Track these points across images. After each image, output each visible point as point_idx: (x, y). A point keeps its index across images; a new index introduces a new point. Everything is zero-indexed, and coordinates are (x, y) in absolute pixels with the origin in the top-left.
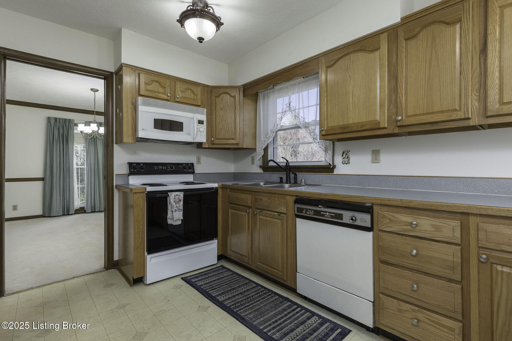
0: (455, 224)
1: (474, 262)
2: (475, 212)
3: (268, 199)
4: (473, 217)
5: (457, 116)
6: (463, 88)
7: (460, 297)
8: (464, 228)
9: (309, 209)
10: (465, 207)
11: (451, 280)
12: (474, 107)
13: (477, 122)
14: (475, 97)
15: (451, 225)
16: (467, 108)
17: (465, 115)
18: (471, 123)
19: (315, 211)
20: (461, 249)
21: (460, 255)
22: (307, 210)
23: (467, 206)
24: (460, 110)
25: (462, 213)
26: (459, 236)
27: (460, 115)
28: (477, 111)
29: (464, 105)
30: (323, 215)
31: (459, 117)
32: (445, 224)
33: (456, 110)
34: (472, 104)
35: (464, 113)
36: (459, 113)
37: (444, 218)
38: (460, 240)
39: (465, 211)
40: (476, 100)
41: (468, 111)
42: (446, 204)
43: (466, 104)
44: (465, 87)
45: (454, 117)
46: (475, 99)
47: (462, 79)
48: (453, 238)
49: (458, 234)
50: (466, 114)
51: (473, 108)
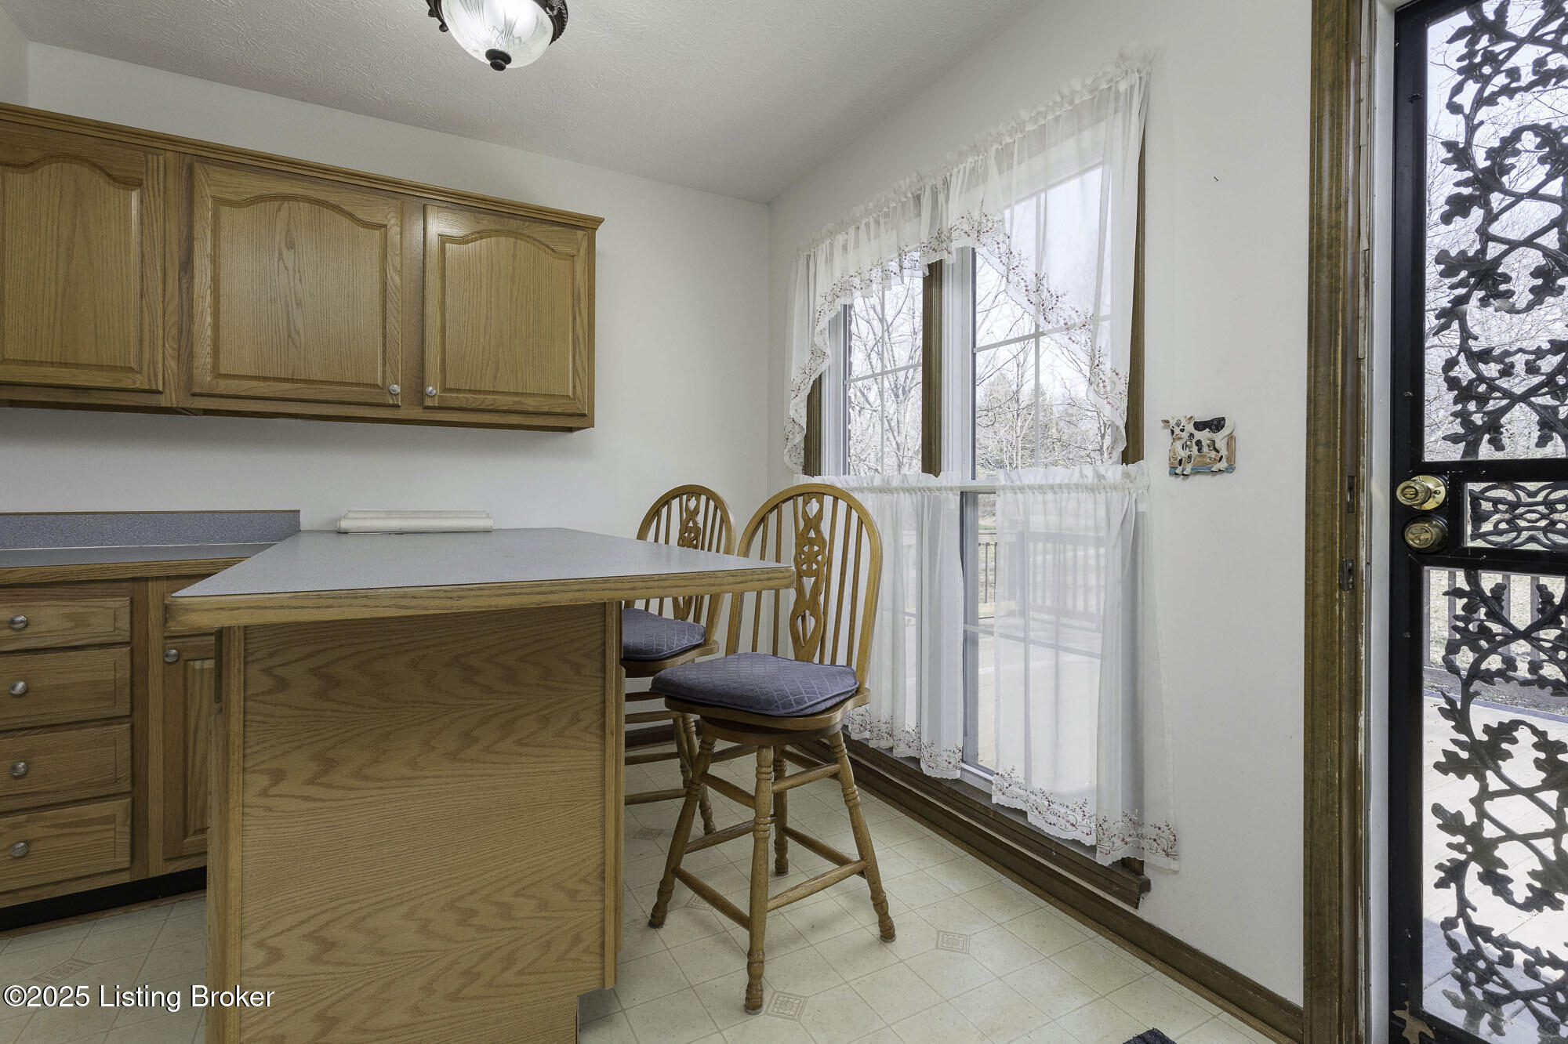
0: (120, 603)
1: (155, 668)
2: (156, 574)
4: (154, 583)
5: (134, 382)
6: (146, 329)
7: (128, 746)
8: (136, 609)
10: (138, 567)
11: (107, 721)
12: (170, 373)
13: (174, 401)
14: (170, 351)
15: (109, 608)
16: (154, 370)
17: (150, 384)
18: (164, 401)
20: (132, 651)
21: (128, 665)
23: (142, 564)
24: (140, 372)
25: (134, 579)
26: (127, 626)
27: (140, 381)
28: (174, 381)
29: (149, 362)
31: (137, 385)
32: (98, 607)
33: (131, 370)
34: (164, 364)
35: (149, 380)
36: (138, 376)
37: (95, 596)
38: (128, 634)
39: (139, 575)
40: (172, 357)
41: (156, 375)
42: (100, 566)
43: (153, 362)
44: (150, 325)
45: (127, 383)
46: (170, 355)
47: (145, 309)
48: (113, 633)
49: (124, 623)
50: (153, 382)
51: (166, 372)
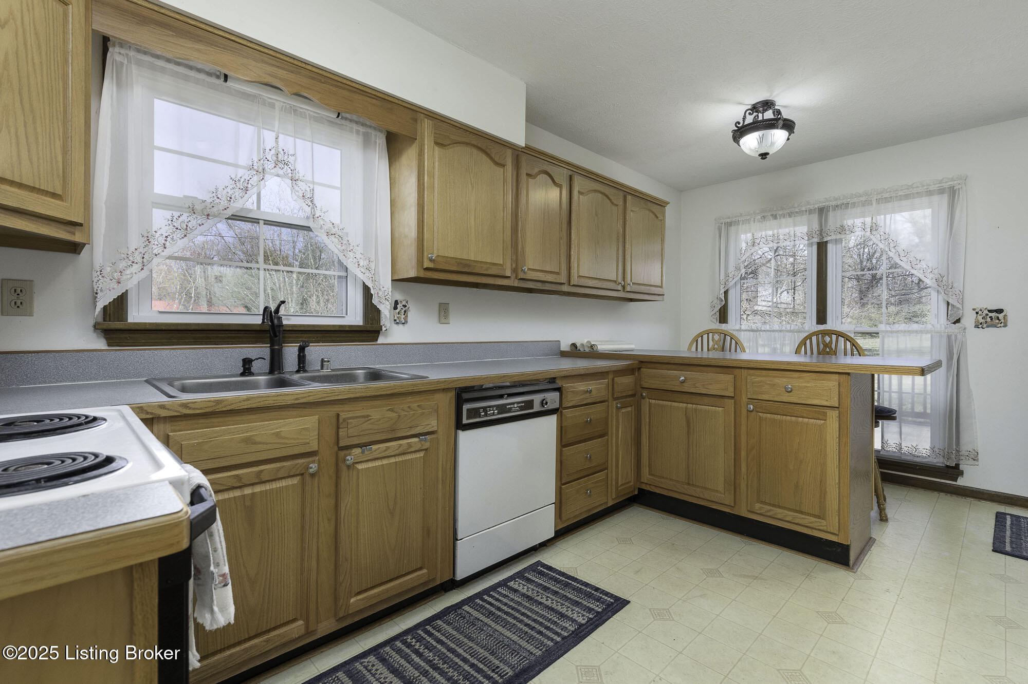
3: (389, 410)
9: (489, 407)
19: (498, 407)
22: (485, 409)
30: (510, 410)
